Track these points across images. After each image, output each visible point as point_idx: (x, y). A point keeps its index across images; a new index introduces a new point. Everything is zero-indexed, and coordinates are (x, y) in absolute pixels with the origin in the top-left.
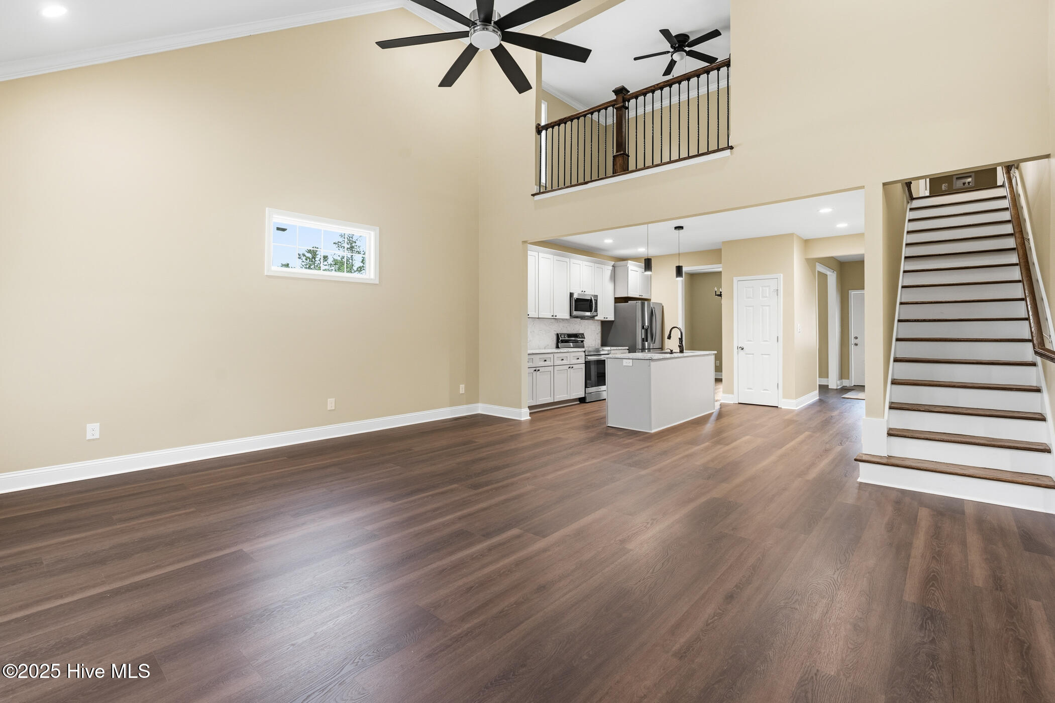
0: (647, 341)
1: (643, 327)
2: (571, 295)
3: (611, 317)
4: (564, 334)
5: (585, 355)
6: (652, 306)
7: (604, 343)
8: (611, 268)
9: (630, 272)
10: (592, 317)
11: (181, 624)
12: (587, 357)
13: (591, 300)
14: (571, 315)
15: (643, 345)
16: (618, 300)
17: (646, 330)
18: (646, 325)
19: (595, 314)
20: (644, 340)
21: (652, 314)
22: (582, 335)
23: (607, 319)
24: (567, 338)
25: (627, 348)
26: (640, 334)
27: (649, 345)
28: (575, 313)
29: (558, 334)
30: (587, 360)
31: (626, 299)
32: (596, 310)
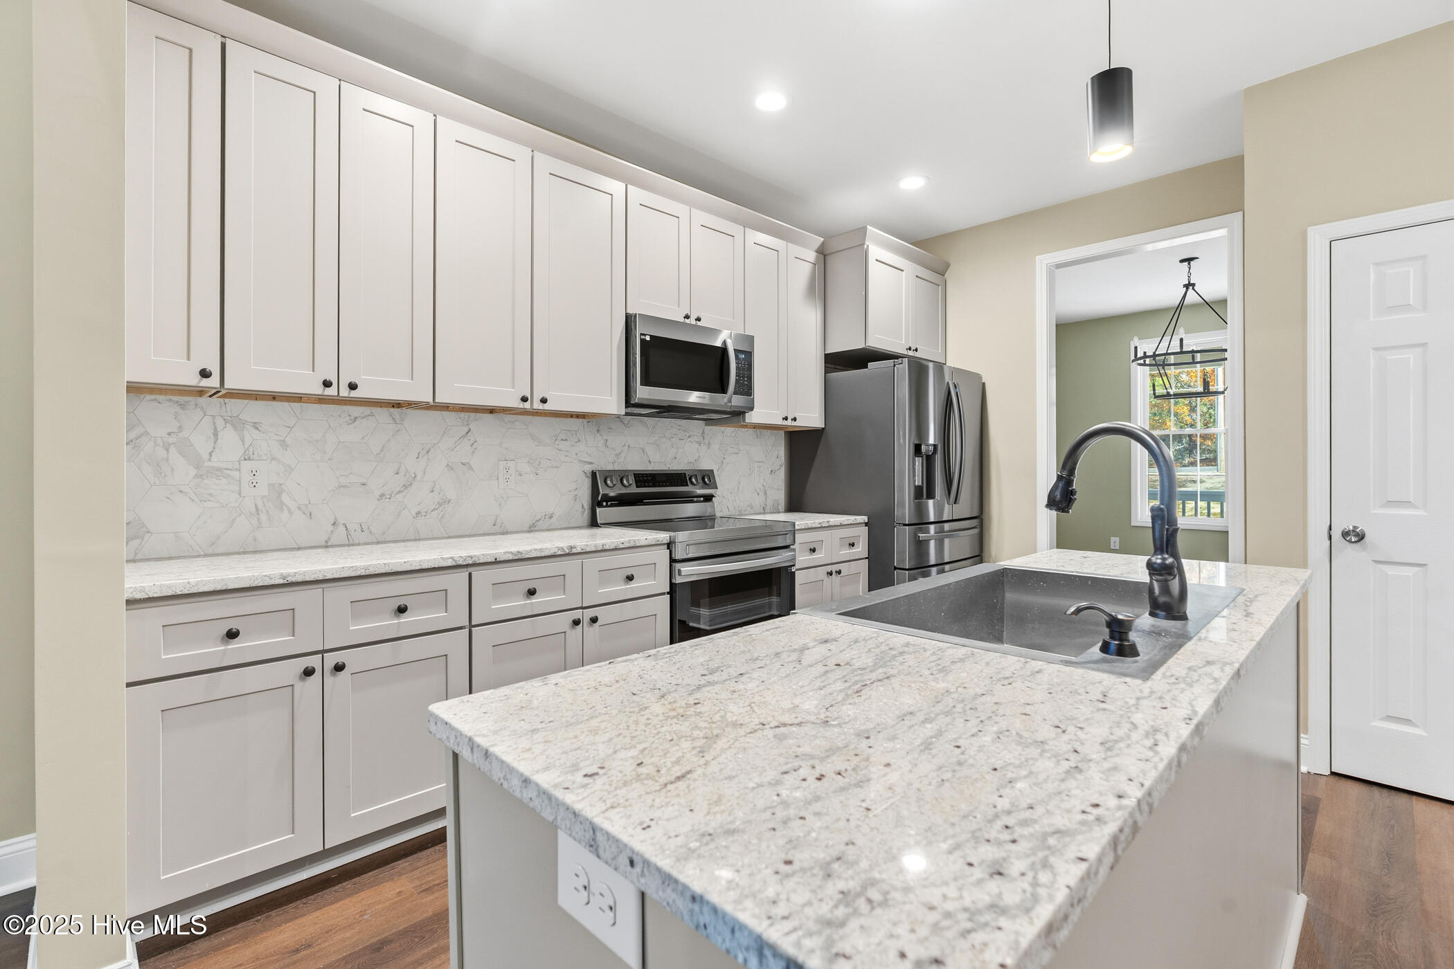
0: (931, 495)
1: (917, 449)
2: (630, 321)
3: (812, 417)
4: (622, 475)
5: (673, 561)
6: (947, 378)
7: (795, 504)
8: (811, 256)
9: (873, 267)
10: (737, 415)
12: (678, 566)
13: (723, 351)
14: (628, 403)
15: (920, 510)
16: (837, 362)
17: (929, 460)
18: (931, 441)
19: (738, 401)
20: (924, 492)
21: (948, 406)
22: (707, 478)
23: (794, 423)
24: (634, 489)
25: (864, 519)
26: (908, 472)
27: (939, 510)
28: (643, 393)
29: (594, 474)
30: (678, 580)
31: (858, 359)
32: (746, 387)
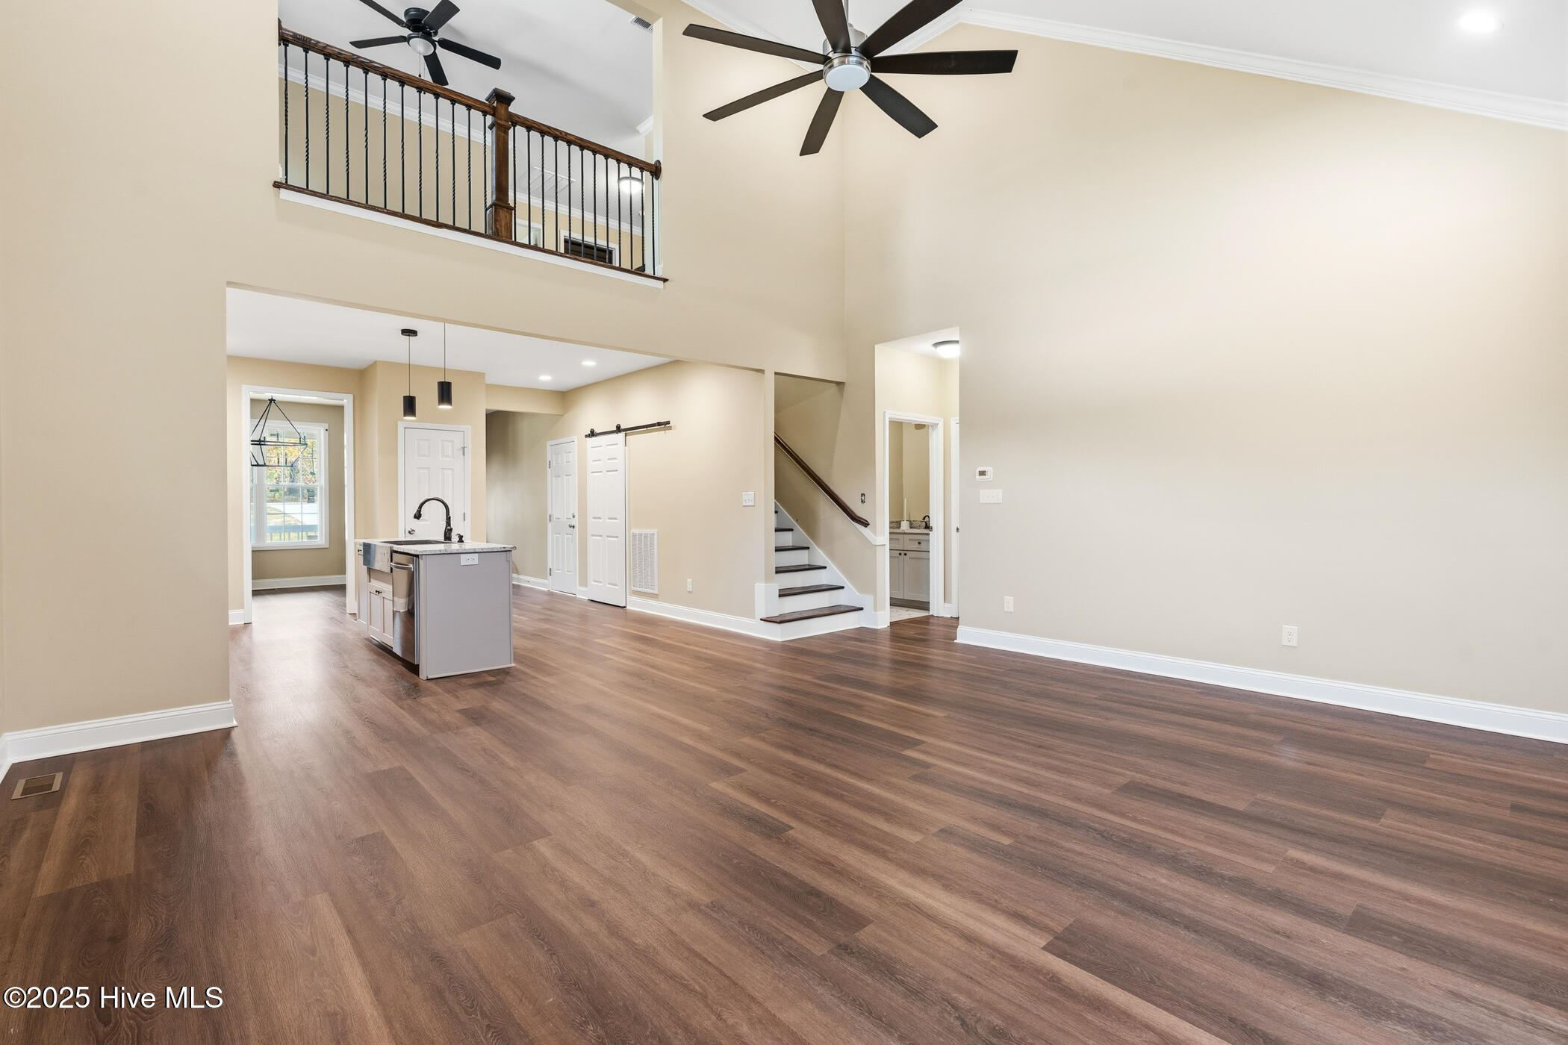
11: (1278, 933)
